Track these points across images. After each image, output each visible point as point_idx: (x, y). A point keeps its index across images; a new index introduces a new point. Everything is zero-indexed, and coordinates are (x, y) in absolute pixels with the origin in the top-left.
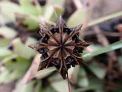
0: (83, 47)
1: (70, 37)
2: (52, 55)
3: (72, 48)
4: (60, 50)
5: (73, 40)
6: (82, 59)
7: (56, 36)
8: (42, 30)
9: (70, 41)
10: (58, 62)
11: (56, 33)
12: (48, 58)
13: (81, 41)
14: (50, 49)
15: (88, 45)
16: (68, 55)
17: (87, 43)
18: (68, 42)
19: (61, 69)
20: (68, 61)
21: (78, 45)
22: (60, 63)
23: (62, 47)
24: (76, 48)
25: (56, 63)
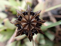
0: (41, 23)
1: (34, 17)
2: (24, 28)
3: (35, 24)
4: (28, 25)
5: (36, 19)
6: (41, 30)
7: (26, 17)
8: (18, 13)
9: (34, 20)
10: (27, 32)
11: (26, 15)
12: (21, 29)
13: (40, 20)
14: (23, 24)
15: (44, 22)
16: (33, 28)
17: (44, 21)
18: (33, 20)
19: (28, 36)
20: (33, 31)
21: (39, 22)
22: (28, 32)
23: (29, 23)
24: (37, 24)
25: (26, 32)
